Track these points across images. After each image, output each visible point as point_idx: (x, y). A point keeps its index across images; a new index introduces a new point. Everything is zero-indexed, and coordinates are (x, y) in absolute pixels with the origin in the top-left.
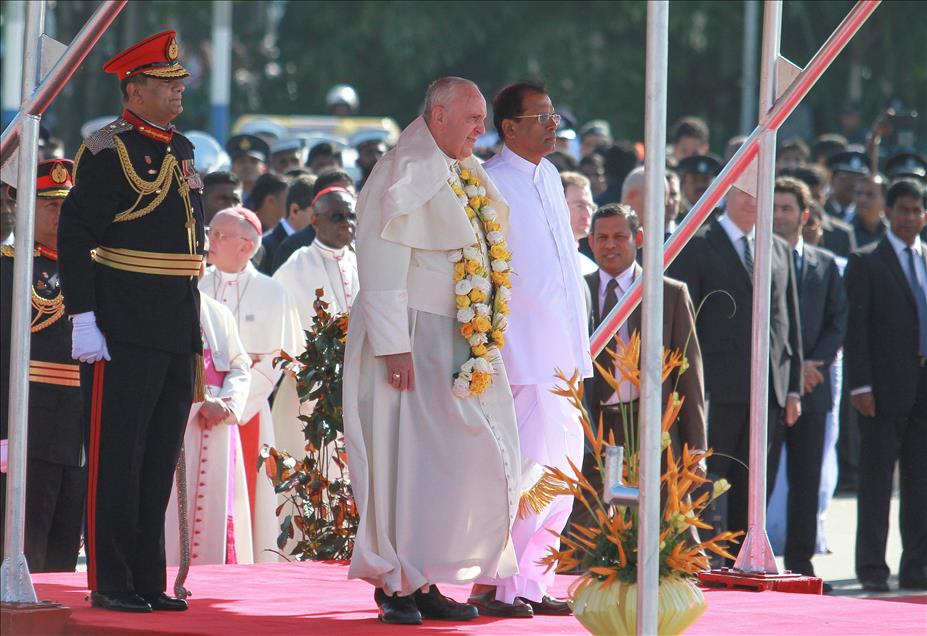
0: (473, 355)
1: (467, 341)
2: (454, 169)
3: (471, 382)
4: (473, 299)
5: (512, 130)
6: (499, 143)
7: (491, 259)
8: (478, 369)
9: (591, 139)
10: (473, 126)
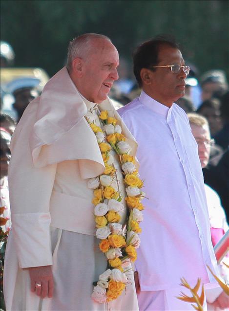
0: (110, 267)
1: (105, 255)
2: (94, 112)
3: (107, 289)
4: (110, 219)
5: (148, 78)
6: (134, 88)
7: (126, 186)
8: (114, 278)
9: (209, 86)
10: (107, 73)
